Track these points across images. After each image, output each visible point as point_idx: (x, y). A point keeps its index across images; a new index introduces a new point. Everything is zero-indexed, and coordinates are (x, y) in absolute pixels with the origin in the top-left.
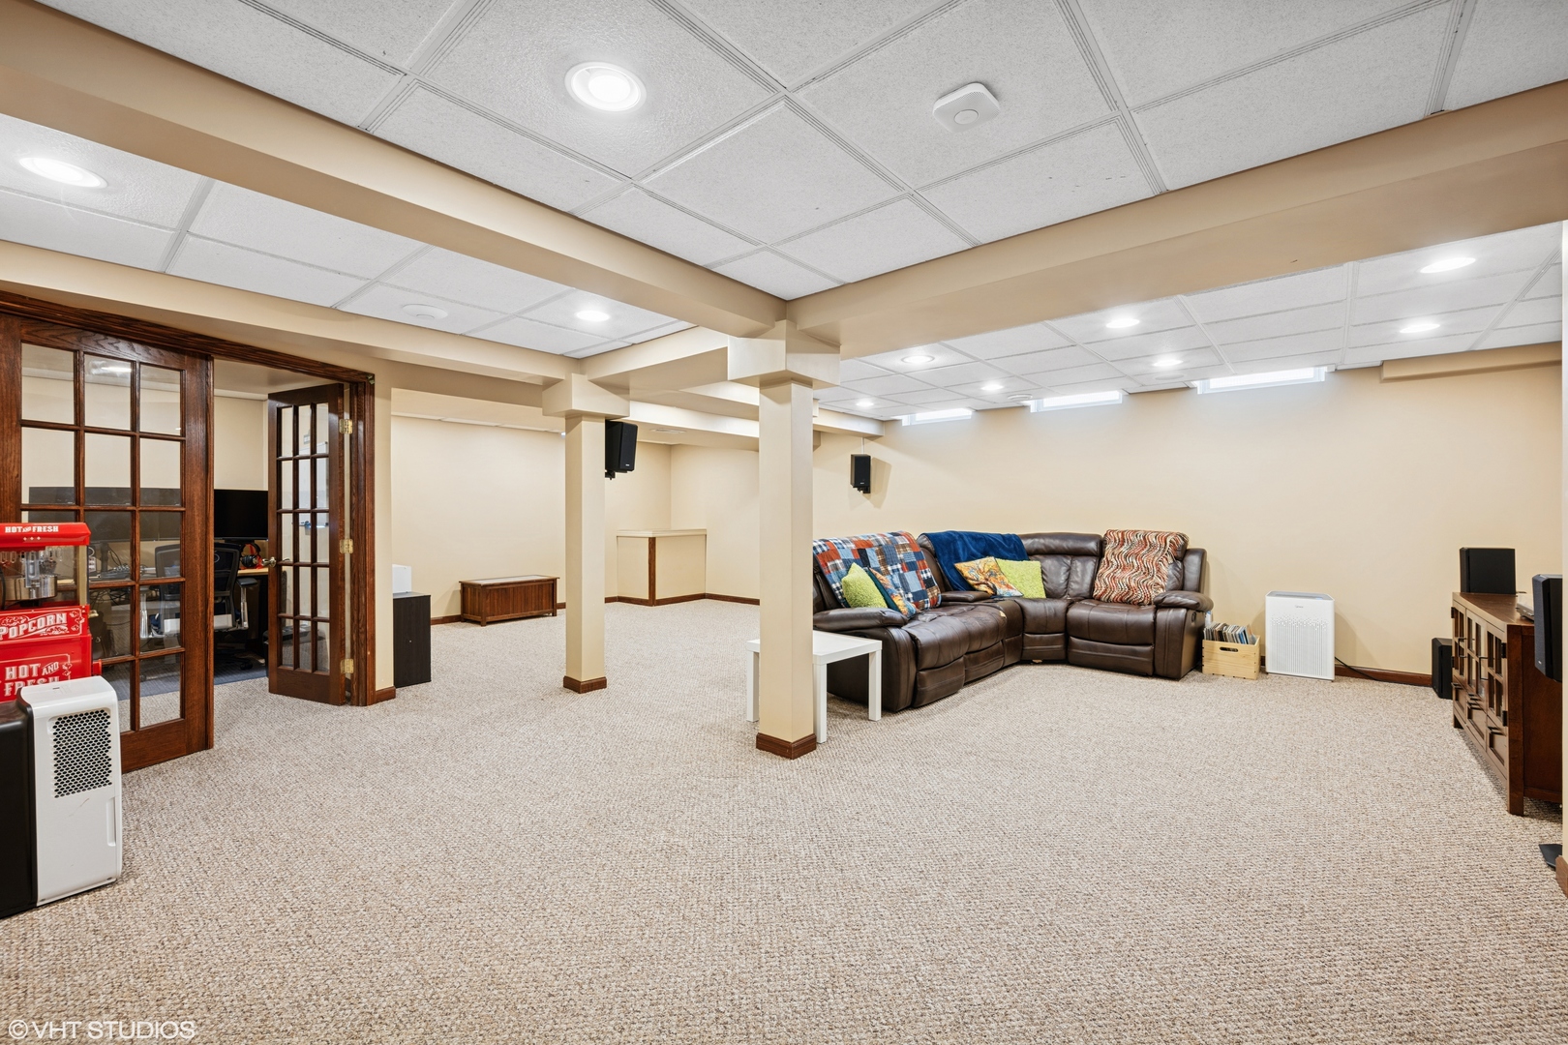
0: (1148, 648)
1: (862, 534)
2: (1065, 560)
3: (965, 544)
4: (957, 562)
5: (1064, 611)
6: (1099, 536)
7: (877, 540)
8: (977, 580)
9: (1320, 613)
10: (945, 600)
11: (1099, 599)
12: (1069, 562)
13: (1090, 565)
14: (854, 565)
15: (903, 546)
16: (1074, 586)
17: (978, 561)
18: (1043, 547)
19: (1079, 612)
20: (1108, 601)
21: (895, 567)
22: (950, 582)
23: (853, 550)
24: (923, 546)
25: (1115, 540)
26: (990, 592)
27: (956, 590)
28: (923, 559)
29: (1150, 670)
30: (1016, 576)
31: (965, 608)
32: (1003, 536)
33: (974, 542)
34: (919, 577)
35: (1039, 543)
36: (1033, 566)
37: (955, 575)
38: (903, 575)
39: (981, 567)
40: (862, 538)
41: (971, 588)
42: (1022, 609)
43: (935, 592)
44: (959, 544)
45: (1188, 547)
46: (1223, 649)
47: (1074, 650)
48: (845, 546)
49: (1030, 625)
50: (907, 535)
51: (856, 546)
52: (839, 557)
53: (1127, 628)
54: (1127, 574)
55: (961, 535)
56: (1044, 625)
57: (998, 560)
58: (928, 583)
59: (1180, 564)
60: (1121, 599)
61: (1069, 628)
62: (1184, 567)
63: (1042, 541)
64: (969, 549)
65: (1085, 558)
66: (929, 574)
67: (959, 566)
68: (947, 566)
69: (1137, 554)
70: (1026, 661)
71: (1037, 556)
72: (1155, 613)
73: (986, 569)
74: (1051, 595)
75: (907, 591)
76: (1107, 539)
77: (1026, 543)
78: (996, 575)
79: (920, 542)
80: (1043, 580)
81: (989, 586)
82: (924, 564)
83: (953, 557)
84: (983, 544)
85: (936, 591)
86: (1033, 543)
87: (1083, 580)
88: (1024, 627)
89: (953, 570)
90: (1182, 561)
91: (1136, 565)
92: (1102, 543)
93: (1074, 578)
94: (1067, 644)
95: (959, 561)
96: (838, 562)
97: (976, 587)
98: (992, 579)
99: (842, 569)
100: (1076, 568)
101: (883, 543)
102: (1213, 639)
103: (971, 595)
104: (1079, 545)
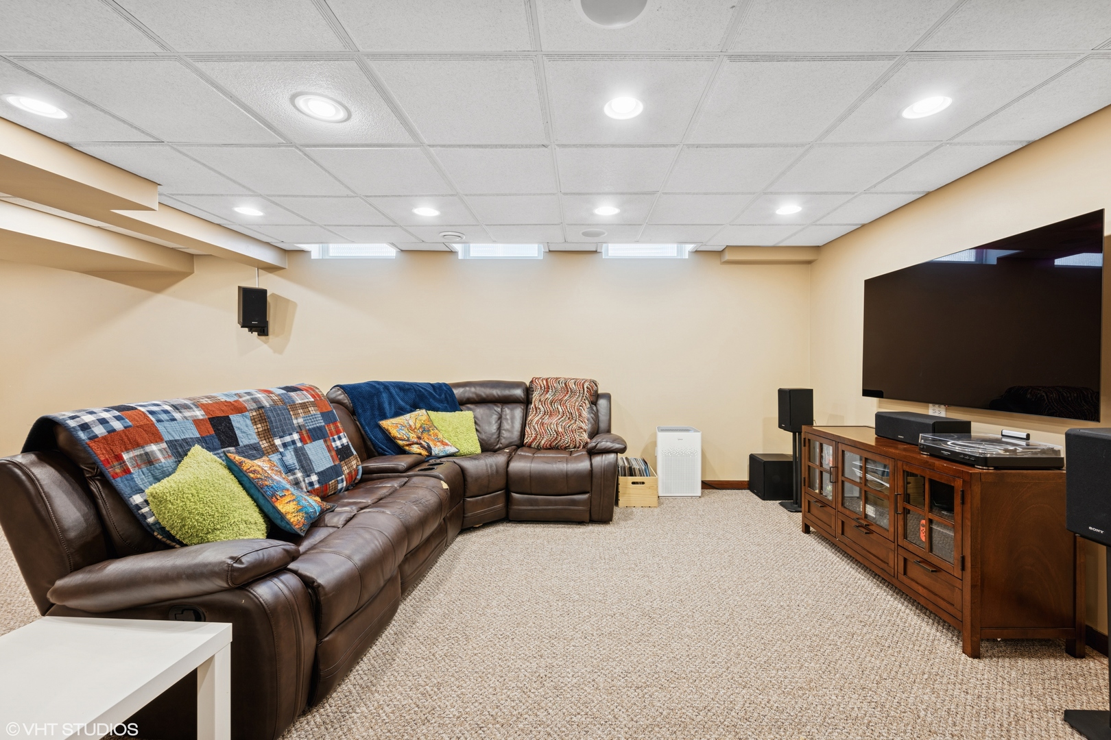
0: (585, 496)
1: (223, 392)
2: (496, 408)
3: (391, 396)
4: (382, 419)
5: (505, 466)
6: (525, 383)
7: (255, 400)
8: (408, 440)
9: (692, 442)
10: (367, 471)
11: (530, 446)
12: (499, 410)
13: (518, 412)
14: (197, 450)
15: (304, 406)
16: (505, 434)
17: (407, 416)
18: (474, 396)
19: (520, 465)
20: (539, 449)
21: (288, 439)
22: (374, 445)
23: (197, 422)
24: (334, 401)
25: (541, 387)
26: (424, 453)
27: (381, 454)
28: (335, 422)
29: (587, 518)
30: (450, 429)
31: (396, 484)
32: (432, 385)
33: (401, 394)
34: (329, 448)
35: (470, 392)
36: (466, 417)
37: (380, 435)
38: (302, 449)
39: (412, 423)
40: (224, 399)
41: (401, 451)
42: (463, 471)
43: (355, 464)
44: (385, 396)
45: (599, 392)
46: (633, 483)
47: (516, 507)
48: (177, 415)
49: (472, 488)
50: (311, 390)
51: (207, 413)
52: (157, 438)
53: (567, 477)
54: (554, 420)
55: (386, 386)
56: (486, 484)
57: (430, 412)
58: (343, 453)
59: (595, 408)
60: (550, 445)
61: (508, 483)
62: (597, 410)
63: (473, 389)
64: (396, 402)
65: (514, 405)
66: (345, 441)
67: (385, 424)
68: (368, 424)
69: (561, 400)
70: (466, 529)
71: (469, 406)
72: (591, 460)
73: (418, 425)
74: (488, 448)
75: (307, 471)
76: (534, 387)
77: (457, 392)
78: (429, 431)
79: (333, 396)
80: (477, 430)
81: (423, 447)
82: (337, 427)
83: (377, 413)
84: (412, 396)
85: (354, 462)
86: (464, 392)
87: (513, 427)
88: (465, 492)
89: (377, 430)
90: (595, 405)
91: (561, 410)
92: (528, 391)
93: (506, 425)
94: (508, 500)
95: (385, 417)
96: (153, 448)
97: (407, 448)
98: (425, 436)
99: (164, 460)
100: (506, 415)
101: (266, 404)
102: (625, 475)
103: (402, 462)
104: (507, 392)
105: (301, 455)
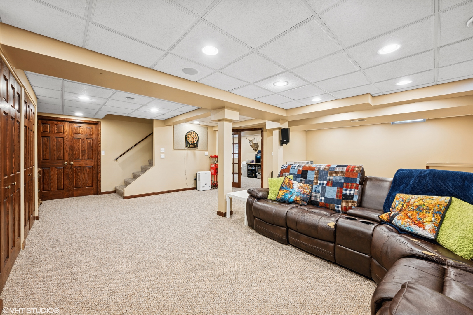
7: (319, 167)
15: (337, 173)
21: (322, 182)
23: (299, 170)
28: (353, 183)
48: (296, 168)
51: (303, 168)
58: (347, 197)
75: (322, 195)
101: (321, 169)
105: (324, 189)
